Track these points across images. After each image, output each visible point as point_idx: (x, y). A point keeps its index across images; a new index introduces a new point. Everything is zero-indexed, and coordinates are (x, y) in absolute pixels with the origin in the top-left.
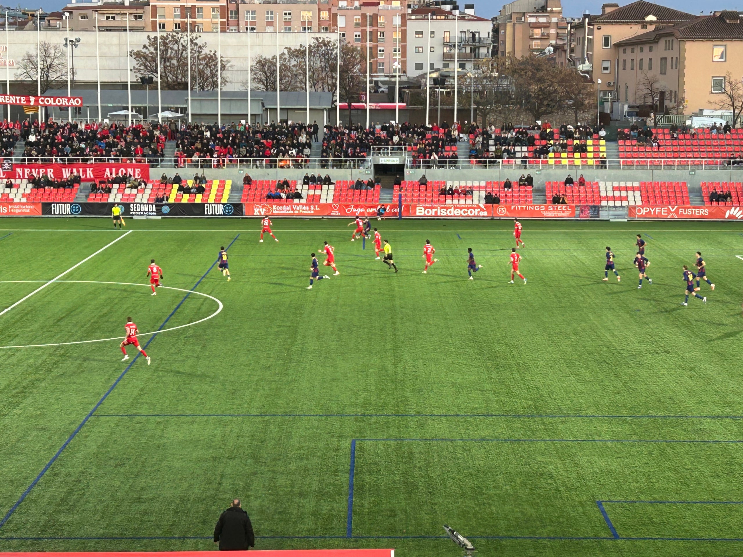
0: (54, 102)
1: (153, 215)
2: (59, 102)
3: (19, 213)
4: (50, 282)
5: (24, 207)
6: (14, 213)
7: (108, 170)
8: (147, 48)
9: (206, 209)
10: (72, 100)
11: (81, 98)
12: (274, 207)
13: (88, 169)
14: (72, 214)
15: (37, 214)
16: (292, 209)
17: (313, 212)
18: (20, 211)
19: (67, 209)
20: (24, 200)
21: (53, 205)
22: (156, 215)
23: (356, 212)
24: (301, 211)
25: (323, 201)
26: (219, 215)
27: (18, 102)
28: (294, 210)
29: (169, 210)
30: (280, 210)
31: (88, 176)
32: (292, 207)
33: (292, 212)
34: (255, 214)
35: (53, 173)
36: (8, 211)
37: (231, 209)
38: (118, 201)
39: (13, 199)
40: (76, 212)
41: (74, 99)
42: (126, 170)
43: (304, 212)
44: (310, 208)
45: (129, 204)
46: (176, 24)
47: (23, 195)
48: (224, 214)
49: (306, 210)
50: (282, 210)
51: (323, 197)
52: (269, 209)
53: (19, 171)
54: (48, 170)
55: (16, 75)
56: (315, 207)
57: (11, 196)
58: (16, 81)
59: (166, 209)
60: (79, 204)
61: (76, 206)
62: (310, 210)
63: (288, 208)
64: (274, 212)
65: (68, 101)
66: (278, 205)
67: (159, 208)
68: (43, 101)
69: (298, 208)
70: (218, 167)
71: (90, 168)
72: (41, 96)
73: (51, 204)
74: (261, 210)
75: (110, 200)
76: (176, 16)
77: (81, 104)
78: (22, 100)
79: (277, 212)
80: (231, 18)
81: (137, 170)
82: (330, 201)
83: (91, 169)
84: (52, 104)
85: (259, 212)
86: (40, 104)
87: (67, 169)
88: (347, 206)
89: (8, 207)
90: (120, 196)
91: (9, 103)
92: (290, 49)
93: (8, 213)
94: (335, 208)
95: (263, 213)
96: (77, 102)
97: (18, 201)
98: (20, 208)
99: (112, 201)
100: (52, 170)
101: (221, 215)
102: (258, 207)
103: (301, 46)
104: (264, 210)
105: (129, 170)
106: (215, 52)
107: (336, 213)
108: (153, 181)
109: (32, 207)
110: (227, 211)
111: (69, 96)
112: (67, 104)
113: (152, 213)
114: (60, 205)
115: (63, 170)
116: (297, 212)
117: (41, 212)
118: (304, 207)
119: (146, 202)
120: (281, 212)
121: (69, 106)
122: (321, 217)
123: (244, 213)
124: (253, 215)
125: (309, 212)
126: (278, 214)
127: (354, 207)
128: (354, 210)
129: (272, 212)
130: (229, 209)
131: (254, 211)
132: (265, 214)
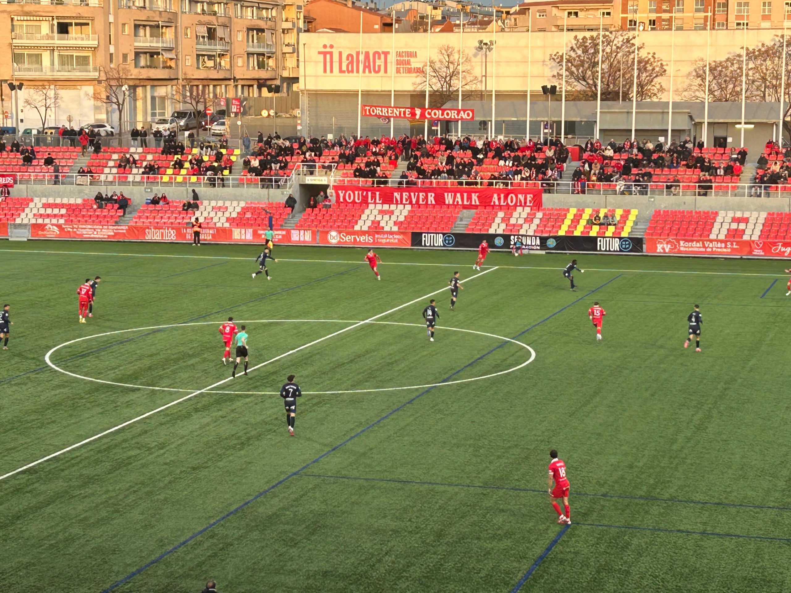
0: (443, 114)
1: (537, 249)
2: (448, 114)
3: (387, 243)
4: (362, 323)
5: (391, 237)
6: (381, 243)
7: (495, 196)
8: (574, 51)
9: (599, 243)
10: (462, 112)
11: (472, 111)
12: (682, 243)
13: (473, 194)
14: (444, 246)
15: (406, 245)
16: (704, 246)
17: (729, 250)
18: (388, 241)
19: (439, 240)
20: (395, 229)
21: (423, 235)
22: (541, 249)
23: (784, 252)
24: (714, 249)
25: (746, 237)
26: (614, 251)
27: (402, 115)
28: (706, 248)
29: (555, 244)
30: (688, 247)
31: (473, 203)
32: (703, 244)
33: (704, 250)
34: (658, 251)
35: (435, 198)
36: (374, 241)
37: (629, 244)
38: (500, 232)
39: (383, 228)
40: (449, 244)
41: (464, 112)
42: (517, 196)
43: (719, 250)
44: (726, 245)
45: (510, 236)
46: (650, 21)
47: (395, 223)
48: (621, 251)
49: (721, 248)
50: (692, 247)
51: (748, 232)
52: (675, 245)
53: (396, 195)
54: (429, 194)
55: (414, 84)
56: (732, 244)
57: (382, 224)
58: (414, 91)
59: (551, 243)
60: (453, 234)
62: (726, 247)
63: (698, 245)
64: (682, 249)
65: (458, 114)
66: (686, 241)
67: (543, 241)
68: (429, 114)
69: (711, 245)
70: (622, 193)
71: (475, 192)
72: (428, 109)
73: (421, 233)
74: (665, 246)
75: (492, 231)
76: (651, 11)
77: (473, 118)
78: (407, 113)
79: (685, 249)
80: (718, 11)
81: (528, 196)
82: (755, 238)
83: (477, 194)
84: (440, 117)
85: (663, 249)
86: (426, 118)
87: (450, 194)
88: (774, 244)
89: (374, 237)
90: (503, 226)
91: (393, 116)
92: (747, 49)
93: (374, 243)
94: (758, 246)
95: (667, 250)
96: (468, 115)
97: (389, 230)
98: (387, 238)
99: (494, 233)
100: (433, 195)
101: (617, 251)
102: (662, 243)
103: (763, 45)
104: (669, 246)
105: (520, 196)
106: (654, 54)
107: (758, 253)
108: (544, 209)
109: (401, 237)
110: (624, 246)
111: (460, 108)
112: (456, 117)
113: (535, 248)
114: (432, 235)
115: (446, 194)
116: (710, 250)
117: (410, 243)
118: (719, 244)
119: (532, 234)
120: (690, 249)
121: (458, 120)
122: (739, 257)
123: (644, 250)
124: (656, 252)
125: (725, 250)
126: (686, 252)
127: (782, 246)
128: (783, 249)
129: (679, 250)
130: (626, 245)
131: (656, 248)
132: (670, 252)
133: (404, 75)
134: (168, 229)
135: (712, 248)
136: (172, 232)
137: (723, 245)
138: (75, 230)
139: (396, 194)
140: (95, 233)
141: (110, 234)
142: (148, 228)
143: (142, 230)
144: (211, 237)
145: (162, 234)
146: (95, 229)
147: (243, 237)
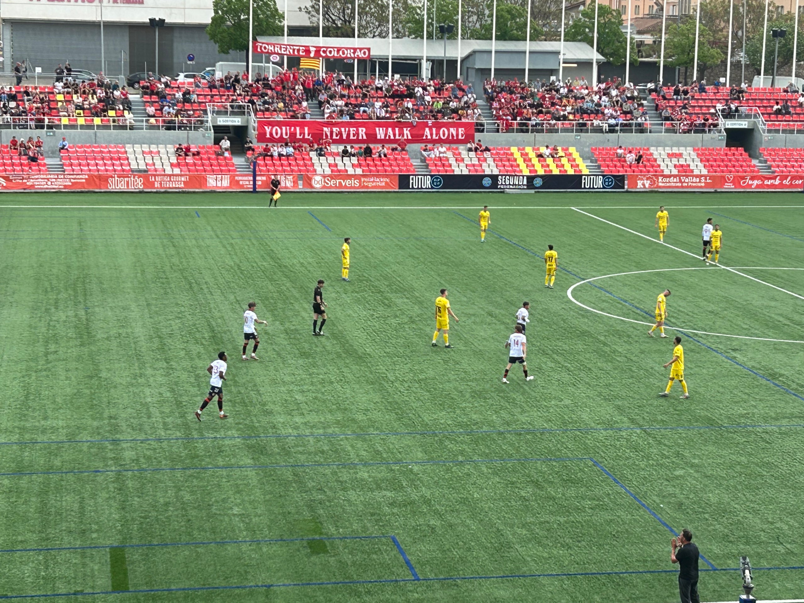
0: (338, 53)
2: (343, 53)
3: (373, 187)
5: (378, 180)
6: (367, 187)
7: (427, 130)
9: (583, 181)
10: (358, 51)
13: (405, 129)
14: (432, 188)
15: (393, 188)
16: (680, 181)
17: (703, 185)
18: (374, 184)
19: (427, 182)
21: (411, 177)
22: (529, 189)
23: (752, 184)
26: (598, 188)
27: (296, 53)
28: (682, 183)
29: (542, 183)
30: (666, 183)
32: (680, 179)
33: (680, 184)
34: (638, 187)
35: (366, 133)
36: (360, 184)
37: (612, 181)
40: (437, 186)
42: (449, 130)
43: (694, 184)
44: (700, 180)
45: (499, 176)
47: (354, 165)
48: (604, 188)
49: (696, 182)
50: (669, 182)
52: (655, 181)
54: (360, 129)
56: (706, 179)
59: (538, 182)
60: (441, 176)
61: (437, 178)
62: (700, 182)
63: (675, 180)
64: (660, 184)
65: (354, 53)
66: (664, 176)
67: (530, 180)
69: (687, 181)
71: (407, 127)
74: (645, 181)
77: (369, 56)
78: (301, 50)
79: (663, 185)
81: (460, 129)
83: (409, 129)
84: (336, 55)
85: (644, 185)
86: (321, 56)
87: (381, 129)
88: (743, 178)
89: (361, 180)
91: (287, 55)
93: (360, 187)
94: (729, 180)
95: (647, 186)
96: (364, 53)
98: (374, 181)
100: (364, 130)
101: (600, 188)
102: (642, 179)
104: (649, 182)
105: (452, 130)
107: (729, 186)
109: (388, 180)
110: (607, 183)
111: (357, 46)
112: (352, 55)
113: (523, 187)
114: (420, 177)
115: (377, 129)
116: (686, 184)
117: (397, 186)
118: (694, 179)
120: (668, 185)
121: (355, 58)
122: (713, 190)
123: (626, 187)
124: (636, 188)
125: (699, 185)
126: (664, 187)
127: (750, 179)
128: (750, 182)
129: (657, 185)
130: (609, 182)
131: (637, 184)
132: (649, 187)
133: (122, 5)
134: (134, 178)
135: (688, 183)
136: (138, 181)
137: (698, 180)
138: (25, 181)
139: (325, 129)
140: (49, 183)
141: (66, 184)
142: (112, 177)
143: (104, 179)
144: (182, 185)
145: (128, 182)
146: (48, 179)
147: (219, 184)
